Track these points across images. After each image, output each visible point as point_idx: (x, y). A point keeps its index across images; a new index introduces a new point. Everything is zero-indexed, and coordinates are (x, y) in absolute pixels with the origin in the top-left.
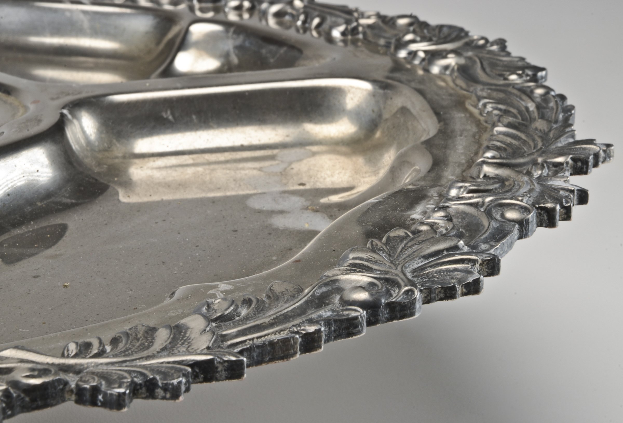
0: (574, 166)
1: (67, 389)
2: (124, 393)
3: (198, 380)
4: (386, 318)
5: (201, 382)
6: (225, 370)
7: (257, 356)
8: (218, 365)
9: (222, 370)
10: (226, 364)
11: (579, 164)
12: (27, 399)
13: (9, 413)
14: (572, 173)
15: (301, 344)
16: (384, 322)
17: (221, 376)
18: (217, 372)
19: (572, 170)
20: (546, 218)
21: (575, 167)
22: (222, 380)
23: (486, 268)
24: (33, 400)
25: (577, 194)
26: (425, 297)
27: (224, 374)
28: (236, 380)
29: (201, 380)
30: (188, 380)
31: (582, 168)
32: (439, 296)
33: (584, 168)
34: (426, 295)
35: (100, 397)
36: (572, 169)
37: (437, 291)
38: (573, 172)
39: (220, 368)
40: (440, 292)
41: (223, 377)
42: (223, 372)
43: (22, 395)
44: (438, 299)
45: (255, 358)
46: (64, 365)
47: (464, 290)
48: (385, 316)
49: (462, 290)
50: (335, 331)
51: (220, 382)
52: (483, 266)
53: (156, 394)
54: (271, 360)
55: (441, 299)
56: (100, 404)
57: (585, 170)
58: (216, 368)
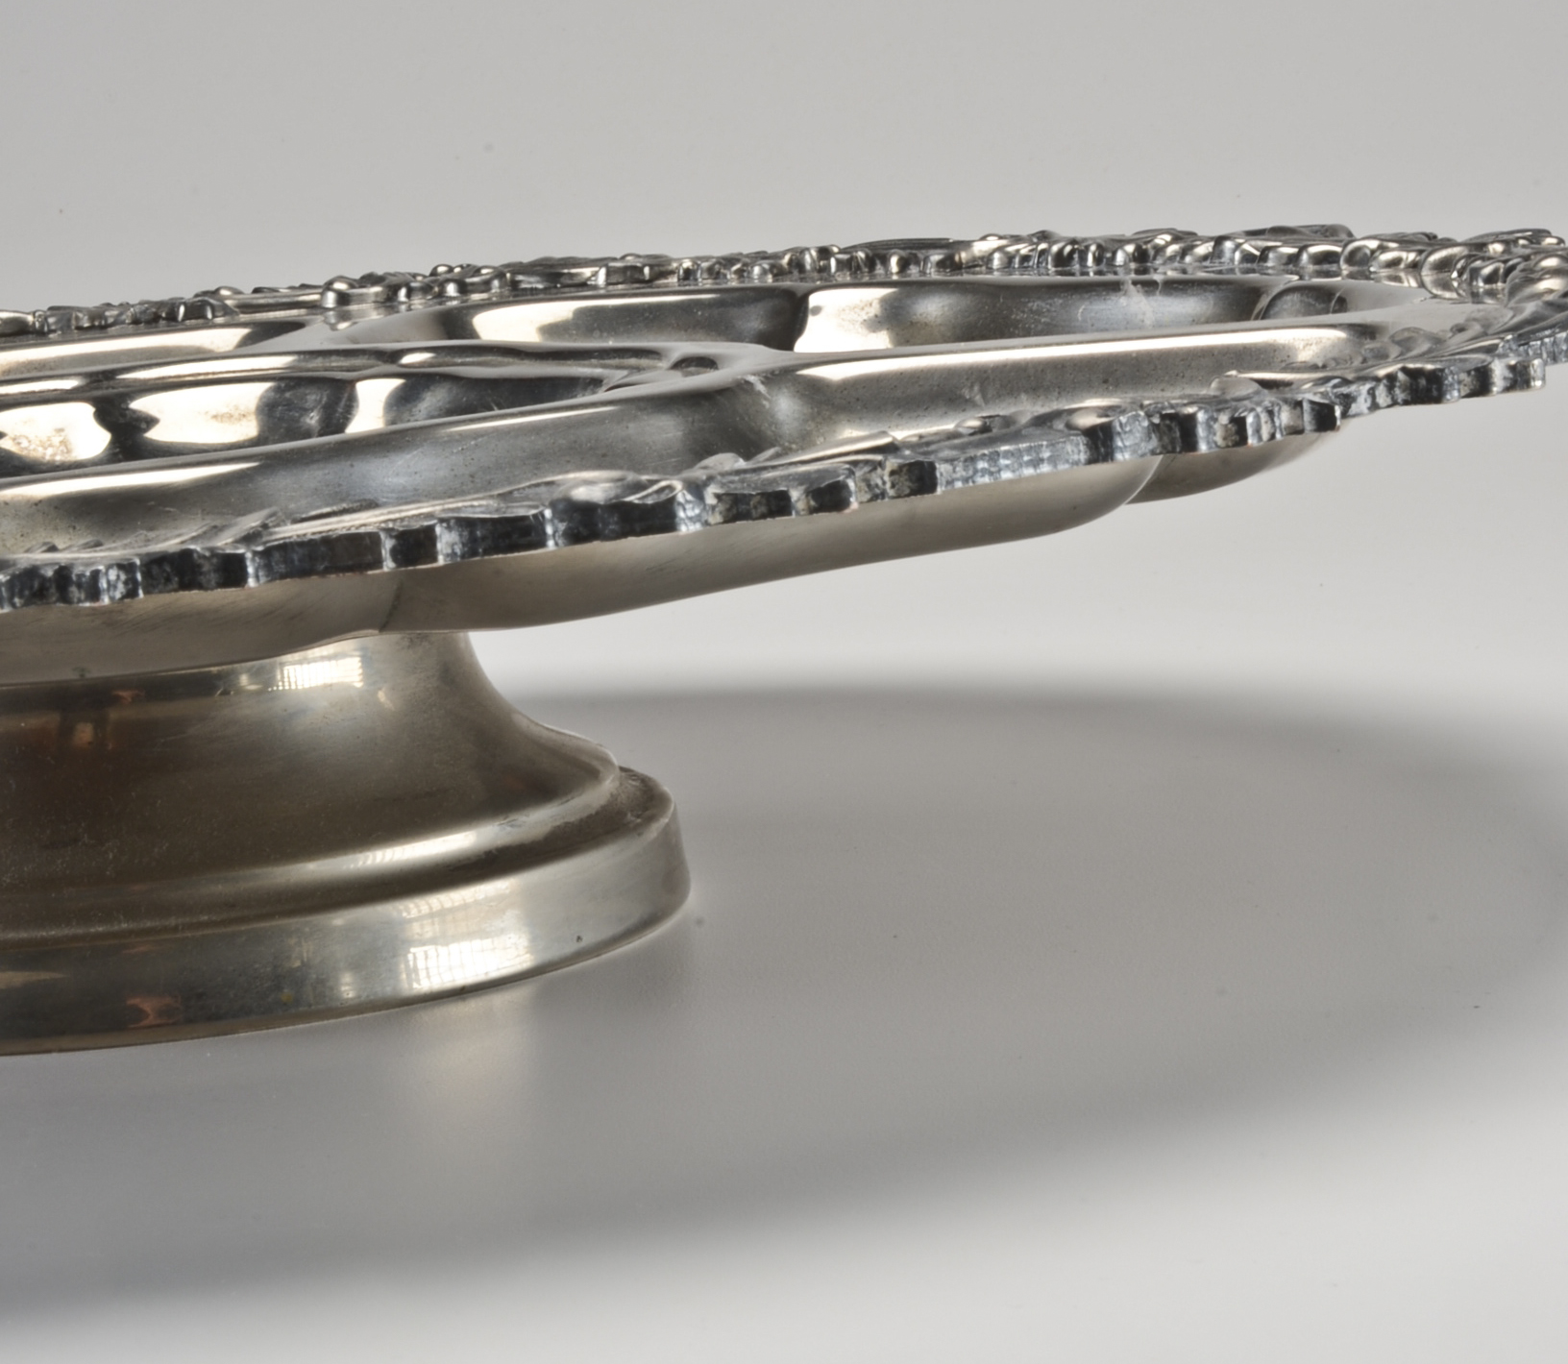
0: (1411, 385)
3: (171, 587)
4: (613, 531)
5: (176, 590)
6: (215, 571)
7: (300, 560)
8: (201, 561)
9: (209, 571)
10: (215, 560)
11: (1423, 382)
14: (1409, 398)
17: (209, 581)
18: (201, 574)
19: (1409, 394)
21: (1414, 387)
22: (212, 589)
23: (906, 480)
26: (728, 510)
27: (213, 578)
28: (233, 589)
29: (175, 586)
30: (130, 576)
31: (1429, 390)
32: (759, 511)
33: (1434, 390)
34: (728, 506)
36: (1408, 392)
38: (1412, 398)
39: (206, 567)
40: (759, 503)
41: (213, 583)
42: (212, 575)
44: (758, 515)
45: (296, 563)
47: (812, 503)
48: (612, 527)
49: (808, 502)
50: (484, 538)
51: (209, 592)
52: (900, 476)
53: (71, 595)
54: (327, 571)
55: (763, 516)
57: (1435, 393)
58: (200, 566)
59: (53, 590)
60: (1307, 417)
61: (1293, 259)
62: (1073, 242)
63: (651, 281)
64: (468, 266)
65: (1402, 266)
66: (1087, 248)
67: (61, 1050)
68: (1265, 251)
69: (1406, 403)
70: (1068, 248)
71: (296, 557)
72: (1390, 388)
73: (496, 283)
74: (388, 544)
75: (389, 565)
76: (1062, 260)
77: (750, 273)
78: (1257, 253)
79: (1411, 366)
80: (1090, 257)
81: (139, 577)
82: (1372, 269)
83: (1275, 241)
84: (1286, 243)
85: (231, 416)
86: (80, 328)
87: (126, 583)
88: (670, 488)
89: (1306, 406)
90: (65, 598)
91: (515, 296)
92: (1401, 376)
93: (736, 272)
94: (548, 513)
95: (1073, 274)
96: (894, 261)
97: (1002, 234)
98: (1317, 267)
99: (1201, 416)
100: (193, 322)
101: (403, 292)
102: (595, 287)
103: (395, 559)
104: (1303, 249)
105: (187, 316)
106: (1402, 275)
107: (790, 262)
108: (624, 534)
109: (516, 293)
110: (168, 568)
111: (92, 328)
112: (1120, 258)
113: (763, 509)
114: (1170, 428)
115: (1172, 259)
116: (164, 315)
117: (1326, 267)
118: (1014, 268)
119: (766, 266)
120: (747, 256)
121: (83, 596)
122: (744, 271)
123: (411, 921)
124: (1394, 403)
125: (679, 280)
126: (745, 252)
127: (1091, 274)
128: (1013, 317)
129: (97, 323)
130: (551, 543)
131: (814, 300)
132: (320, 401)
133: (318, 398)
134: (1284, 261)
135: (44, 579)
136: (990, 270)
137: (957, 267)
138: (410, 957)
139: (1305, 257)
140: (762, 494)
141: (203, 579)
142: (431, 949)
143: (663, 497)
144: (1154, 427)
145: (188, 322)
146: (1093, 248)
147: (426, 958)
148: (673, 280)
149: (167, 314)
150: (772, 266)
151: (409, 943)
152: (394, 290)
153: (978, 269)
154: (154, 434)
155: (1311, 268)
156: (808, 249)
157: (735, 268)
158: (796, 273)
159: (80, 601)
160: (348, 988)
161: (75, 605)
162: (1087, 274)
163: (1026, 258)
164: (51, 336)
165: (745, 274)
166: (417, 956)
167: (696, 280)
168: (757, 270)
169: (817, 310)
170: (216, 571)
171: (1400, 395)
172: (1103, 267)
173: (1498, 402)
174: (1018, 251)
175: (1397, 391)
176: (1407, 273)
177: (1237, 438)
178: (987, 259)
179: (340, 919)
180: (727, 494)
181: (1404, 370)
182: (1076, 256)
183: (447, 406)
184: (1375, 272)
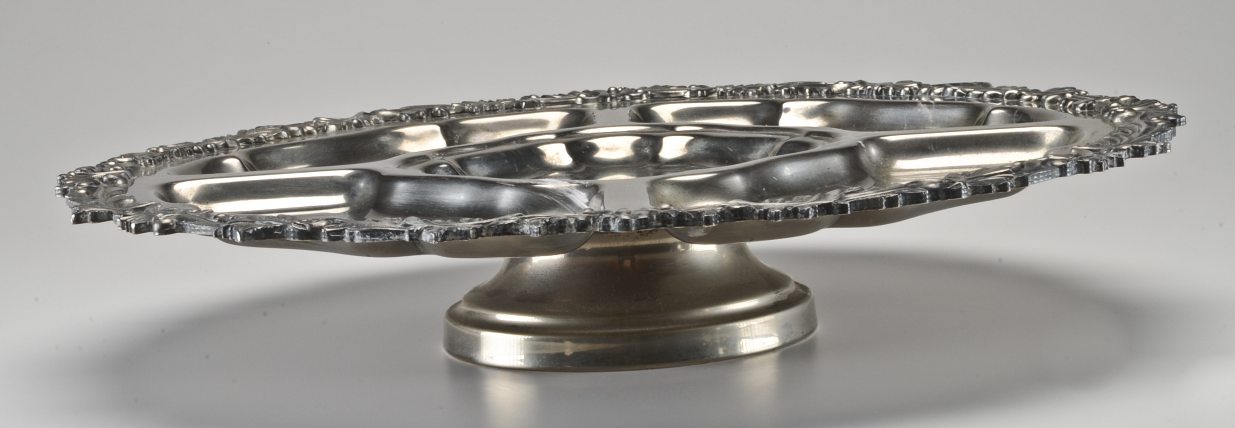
1: (755, 213)
2: (778, 212)
5: (825, 215)
10: (838, 206)
11: (1138, 151)
12: (732, 215)
13: (723, 220)
15: (885, 203)
16: (942, 200)
18: (834, 210)
19: (1135, 154)
20: (1083, 168)
24: (735, 216)
25: (1116, 160)
26: (973, 191)
27: (837, 211)
31: (1140, 153)
35: (768, 215)
37: (981, 188)
39: (835, 208)
41: (837, 212)
43: (730, 213)
46: (758, 206)
47: (998, 189)
50: (909, 199)
55: (983, 193)
56: (768, 219)
57: (1142, 154)
58: (833, 207)
59: (792, 214)
60: (1115, 162)
61: (981, 96)
62: (881, 86)
63: (706, 96)
64: (625, 88)
65: (1033, 101)
66: (888, 89)
67: (652, 369)
68: (968, 93)
69: (1133, 157)
70: (880, 89)
71: (858, 205)
72: (1128, 152)
73: (644, 96)
74: (884, 201)
75: (884, 207)
76: (879, 94)
77: (748, 94)
78: (965, 94)
79: (1134, 145)
80: (890, 93)
81: (817, 211)
82: (1021, 101)
83: (971, 88)
84: (976, 89)
85: (612, 149)
86: (486, 111)
87: (814, 212)
88: (960, 184)
89: (1115, 159)
90: (796, 216)
91: (652, 101)
92: (1131, 149)
93: (742, 94)
94: (927, 192)
95: (882, 99)
96: (807, 91)
97: (844, 81)
98: (991, 99)
99: (1090, 162)
100: (529, 109)
101: (609, 99)
102: (686, 98)
103: (886, 206)
104: (985, 92)
105: (526, 106)
106: (1033, 104)
107: (762, 90)
108: (947, 198)
109: (653, 99)
110: (823, 208)
111: (490, 110)
112: (903, 93)
113: (983, 191)
114: (1080, 166)
115: (925, 93)
116: (514, 106)
117: (994, 99)
118: (857, 95)
119: (755, 91)
120: (745, 87)
121: (803, 216)
122: (745, 93)
123: (741, 328)
124: (1129, 157)
125: (718, 95)
126: (745, 85)
127: (891, 99)
128: (871, 114)
129: (492, 109)
130: (928, 201)
131: (785, 106)
132: (649, 144)
133: (647, 143)
134: (977, 96)
135: (788, 211)
136: (846, 95)
137: (833, 94)
138: (741, 343)
139: (985, 95)
140: (983, 186)
141: (834, 211)
142: (747, 340)
143: (958, 187)
144: (1076, 165)
145: (527, 109)
146: (891, 88)
147: (746, 343)
148: (715, 95)
149: (516, 105)
150: (757, 91)
151: (740, 339)
152: (605, 98)
153: (840, 94)
154: (600, 155)
155: (988, 99)
156: (770, 85)
157: (742, 92)
158: (765, 94)
159: (802, 218)
160: (721, 352)
161: (799, 219)
162: (889, 99)
163: (861, 91)
164: (477, 114)
165: (746, 94)
166: (743, 342)
167: (726, 96)
168: (750, 93)
169: (787, 110)
170: (838, 209)
171: (1131, 155)
172: (895, 96)
173: (1158, 156)
174: (858, 88)
175: (1130, 153)
176: (1035, 103)
177: (1099, 169)
178: (844, 91)
179: (719, 328)
180: (973, 186)
181: (1132, 147)
182: (883, 91)
183: (705, 147)
184: (1022, 103)
